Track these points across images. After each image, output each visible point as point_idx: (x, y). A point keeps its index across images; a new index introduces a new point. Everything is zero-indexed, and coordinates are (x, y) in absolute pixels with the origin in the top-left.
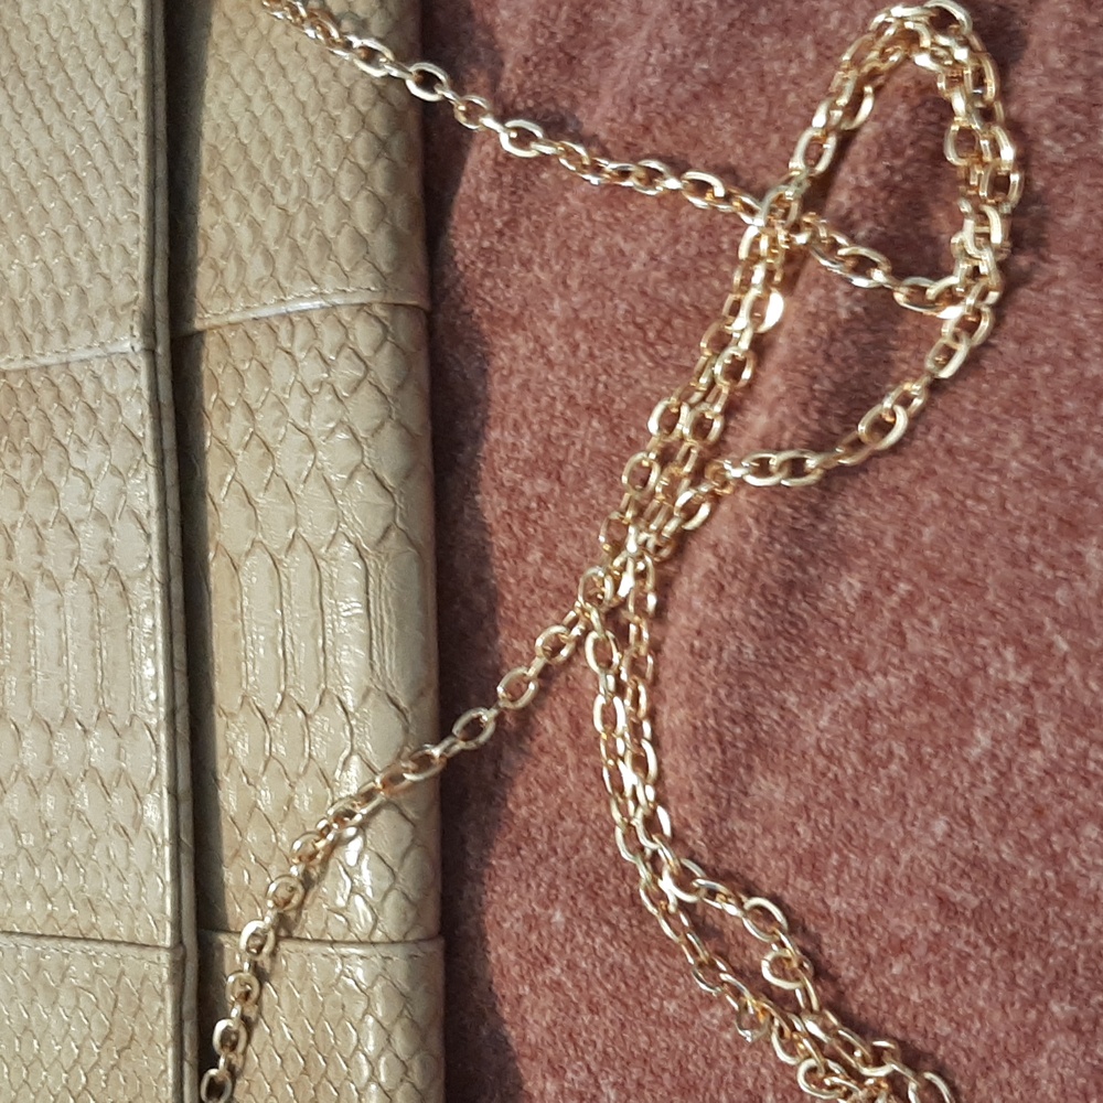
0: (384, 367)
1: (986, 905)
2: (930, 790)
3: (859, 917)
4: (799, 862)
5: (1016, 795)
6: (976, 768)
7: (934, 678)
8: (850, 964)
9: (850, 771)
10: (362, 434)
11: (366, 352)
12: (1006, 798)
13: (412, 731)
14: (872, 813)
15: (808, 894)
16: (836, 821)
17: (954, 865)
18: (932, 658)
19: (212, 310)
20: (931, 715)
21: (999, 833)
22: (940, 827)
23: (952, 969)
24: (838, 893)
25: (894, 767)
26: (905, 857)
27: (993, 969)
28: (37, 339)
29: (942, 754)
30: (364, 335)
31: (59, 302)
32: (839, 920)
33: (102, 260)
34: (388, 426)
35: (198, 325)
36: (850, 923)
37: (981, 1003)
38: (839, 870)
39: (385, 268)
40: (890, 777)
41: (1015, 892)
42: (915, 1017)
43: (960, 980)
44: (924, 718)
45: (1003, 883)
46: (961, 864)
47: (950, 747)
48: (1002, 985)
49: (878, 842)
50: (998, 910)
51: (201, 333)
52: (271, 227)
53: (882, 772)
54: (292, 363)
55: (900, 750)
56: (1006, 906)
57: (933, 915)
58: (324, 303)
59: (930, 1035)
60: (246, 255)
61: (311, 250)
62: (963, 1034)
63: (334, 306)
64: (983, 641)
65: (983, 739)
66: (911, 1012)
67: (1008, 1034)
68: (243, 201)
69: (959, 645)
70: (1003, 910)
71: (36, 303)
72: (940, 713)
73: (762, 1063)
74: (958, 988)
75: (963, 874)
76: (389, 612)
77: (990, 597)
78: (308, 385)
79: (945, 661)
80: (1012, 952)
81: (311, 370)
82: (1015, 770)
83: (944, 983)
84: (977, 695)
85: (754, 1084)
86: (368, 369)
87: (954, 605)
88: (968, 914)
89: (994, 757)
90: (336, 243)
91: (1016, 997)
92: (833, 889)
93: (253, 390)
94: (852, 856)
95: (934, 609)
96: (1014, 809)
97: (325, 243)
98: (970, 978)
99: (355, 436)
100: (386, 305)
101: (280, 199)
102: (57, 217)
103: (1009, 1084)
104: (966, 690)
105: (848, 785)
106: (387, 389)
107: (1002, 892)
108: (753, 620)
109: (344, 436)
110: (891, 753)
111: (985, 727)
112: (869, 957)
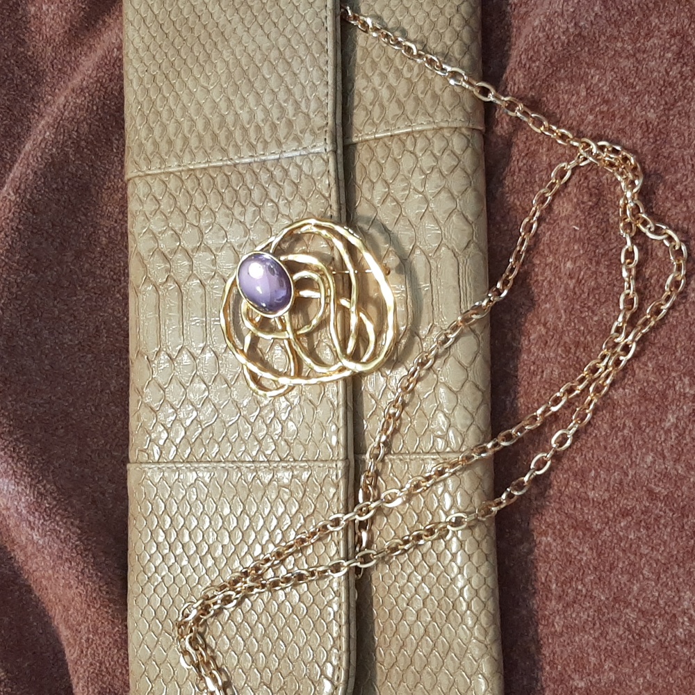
0: (468, 159)
1: (670, 495)
2: (645, 442)
3: (604, 500)
4: (575, 475)
5: (686, 444)
6: (668, 431)
7: (649, 390)
8: (598, 522)
9: (603, 433)
10: (456, 193)
11: (458, 152)
12: (683, 445)
13: (481, 345)
14: (614, 452)
15: (578, 490)
16: (595, 456)
17: (655, 476)
18: (648, 382)
19: (363, 132)
20: (646, 408)
21: (677, 461)
22: (649, 459)
23: (652, 522)
24: (593, 489)
25: (626, 431)
26: (631, 473)
27: (673, 522)
28: (260, 146)
29: (652, 425)
30: (457, 143)
31: (274, 127)
32: (593, 501)
33: (303, 105)
34: (470, 190)
35: (355, 140)
36: (600, 503)
37: (665, 537)
38: (595, 478)
39: (469, 110)
40: (623, 436)
41: (685, 489)
42: (631, 546)
43: (656, 527)
44: (642, 409)
45: (679, 484)
46: (659, 475)
47: (655, 423)
48: (677, 529)
49: (616, 466)
50: (676, 496)
51: (355, 144)
52: (402, 89)
53: (620, 434)
54: (414, 158)
55: (629, 423)
56: (680, 494)
57: (645, 498)
58: (435, 126)
59: (638, 554)
60: (386, 104)
61: (428, 100)
62: (655, 553)
63: (441, 128)
64: (674, 374)
65: (672, 419)
66: (629, 542)
67: (678, 552)
68: (383, 76)
69: (662, 376)
70: (678, 496)
71: (258, 128)
72: (652, 407)
73: (550, 569)
74: (655, 531)
75: (660, 480)
76: (470, 284)
77: (678, 354)
78: (425, 168)
79: (655, 383)
80: (683, 514)
81: (426, 162)
82: (687, 433)
83: (648, 529)
84: (670, 399)
85: (546, 580)
86: (459, 161)
87: (660, 358)
88: (662, 498)
89: (677, 427)
90: (442, 96)
91: (684, 535)
92: (591, 487)
93: (389, 173)
94: (602, 472)
95: (649, 359)
96: (685, 451)
97: (435, 97)
98: (661, 526)
99: (452, 194)
100: (468, 129)
101: (407, 74)
102: (273, 83)
103: (677, 575)
104: (664, 396)
105: (601, 439)
106: (469, 171)
107: (678, 488)
108: (559, 358)
109: (446, 195)
110: (624, 425)
111: (673, 413)
112: (608, 518)
